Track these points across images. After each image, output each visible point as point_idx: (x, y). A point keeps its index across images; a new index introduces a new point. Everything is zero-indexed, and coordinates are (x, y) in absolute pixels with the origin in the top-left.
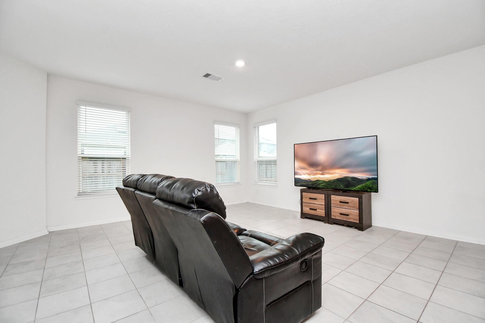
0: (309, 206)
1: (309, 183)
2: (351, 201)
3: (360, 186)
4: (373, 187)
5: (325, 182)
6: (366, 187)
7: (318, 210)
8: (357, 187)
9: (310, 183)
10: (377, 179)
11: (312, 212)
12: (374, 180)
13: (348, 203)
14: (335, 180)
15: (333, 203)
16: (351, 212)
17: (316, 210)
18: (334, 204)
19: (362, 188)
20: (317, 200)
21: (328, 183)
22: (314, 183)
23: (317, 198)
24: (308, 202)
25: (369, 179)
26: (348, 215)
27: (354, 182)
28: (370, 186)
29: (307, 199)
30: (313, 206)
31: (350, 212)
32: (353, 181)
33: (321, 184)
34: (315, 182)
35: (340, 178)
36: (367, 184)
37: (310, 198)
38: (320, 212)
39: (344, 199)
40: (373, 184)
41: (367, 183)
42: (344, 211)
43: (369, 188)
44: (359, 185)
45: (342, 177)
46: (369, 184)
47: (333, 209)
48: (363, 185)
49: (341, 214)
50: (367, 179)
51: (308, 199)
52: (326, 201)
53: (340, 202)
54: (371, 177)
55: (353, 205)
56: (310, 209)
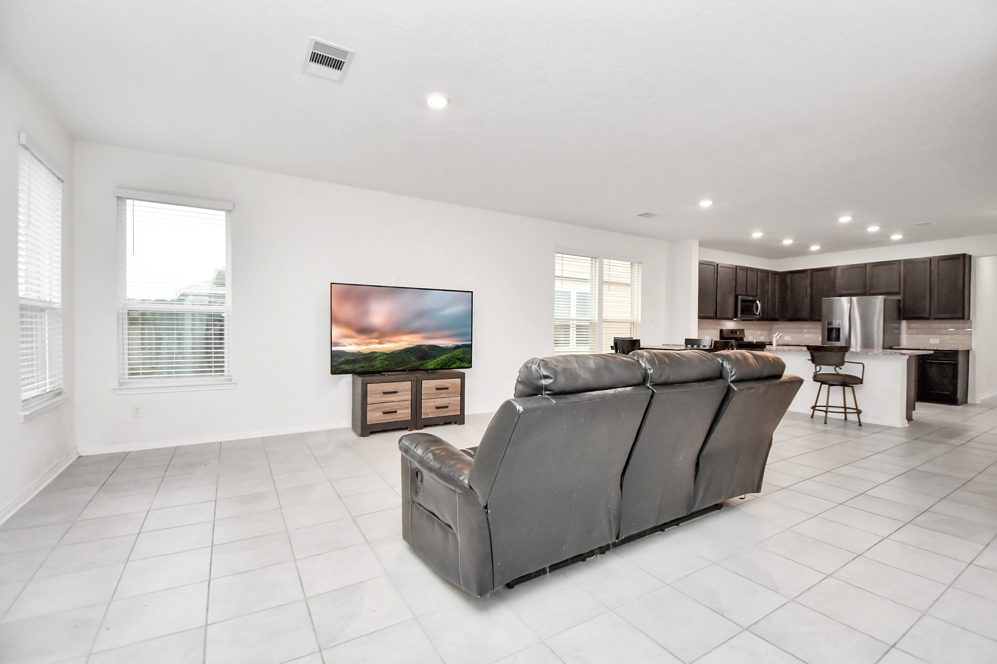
0: (379, 408)
1: (358, 357)
2: (451, 385)
3: (443, 357)
4: (464, 357)
5: (385, 354)
6: (453, 358)
7: (398, 412)
8: (438, 359)
9: (361, 357)
10: (470, 346)
11: (389, 418)
12: (466, 348)
13: (447, 388)
14: (401, 350)
15: (425, 392)
16: (451, 402)
17: (396, 412)
18: (426, 394)
19: (448, 359)
20: (398, 394)
21: (390, 355)
22: (367, 356)
23: (398, 391)
24: (379, 401)
25: (457, 347)
26: (447, 407)
27: (433, 352)
28: (459, 357)
29: (376, 395)
30: (388, 407)
31: (448, 402)
32: (431, 351)
33: (379, 357)
34: (369, 355)
35: (410, 348)
36: (455, 354)
37: (384, 393)
38: (403, 413)
39: (441, 384)
40: (464, 353)
41: (455, 352)
42: (440, 402)
43: (458, 359)
44: (442, 355)
45: (413, 346)
46: (457, 354)
47: (425, 402)
48: (449, 355)
49: (437, 408)
50: (454, 346)
51: (379, 395)
52: (414, 393)
53: (437, 389)
54: (460, 344)
55: (454, 391)
56: (384, 413)
